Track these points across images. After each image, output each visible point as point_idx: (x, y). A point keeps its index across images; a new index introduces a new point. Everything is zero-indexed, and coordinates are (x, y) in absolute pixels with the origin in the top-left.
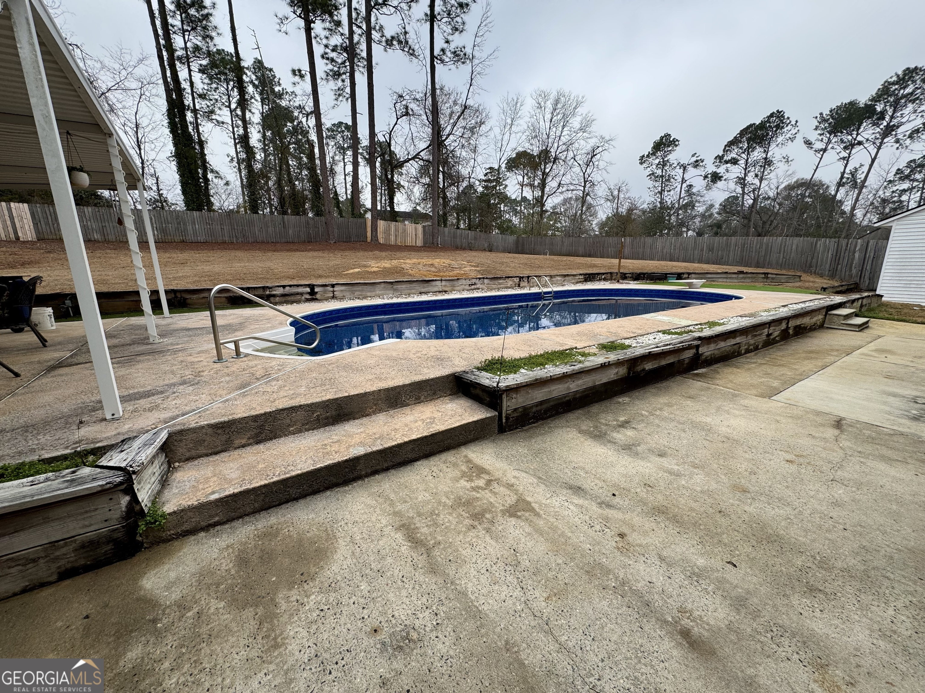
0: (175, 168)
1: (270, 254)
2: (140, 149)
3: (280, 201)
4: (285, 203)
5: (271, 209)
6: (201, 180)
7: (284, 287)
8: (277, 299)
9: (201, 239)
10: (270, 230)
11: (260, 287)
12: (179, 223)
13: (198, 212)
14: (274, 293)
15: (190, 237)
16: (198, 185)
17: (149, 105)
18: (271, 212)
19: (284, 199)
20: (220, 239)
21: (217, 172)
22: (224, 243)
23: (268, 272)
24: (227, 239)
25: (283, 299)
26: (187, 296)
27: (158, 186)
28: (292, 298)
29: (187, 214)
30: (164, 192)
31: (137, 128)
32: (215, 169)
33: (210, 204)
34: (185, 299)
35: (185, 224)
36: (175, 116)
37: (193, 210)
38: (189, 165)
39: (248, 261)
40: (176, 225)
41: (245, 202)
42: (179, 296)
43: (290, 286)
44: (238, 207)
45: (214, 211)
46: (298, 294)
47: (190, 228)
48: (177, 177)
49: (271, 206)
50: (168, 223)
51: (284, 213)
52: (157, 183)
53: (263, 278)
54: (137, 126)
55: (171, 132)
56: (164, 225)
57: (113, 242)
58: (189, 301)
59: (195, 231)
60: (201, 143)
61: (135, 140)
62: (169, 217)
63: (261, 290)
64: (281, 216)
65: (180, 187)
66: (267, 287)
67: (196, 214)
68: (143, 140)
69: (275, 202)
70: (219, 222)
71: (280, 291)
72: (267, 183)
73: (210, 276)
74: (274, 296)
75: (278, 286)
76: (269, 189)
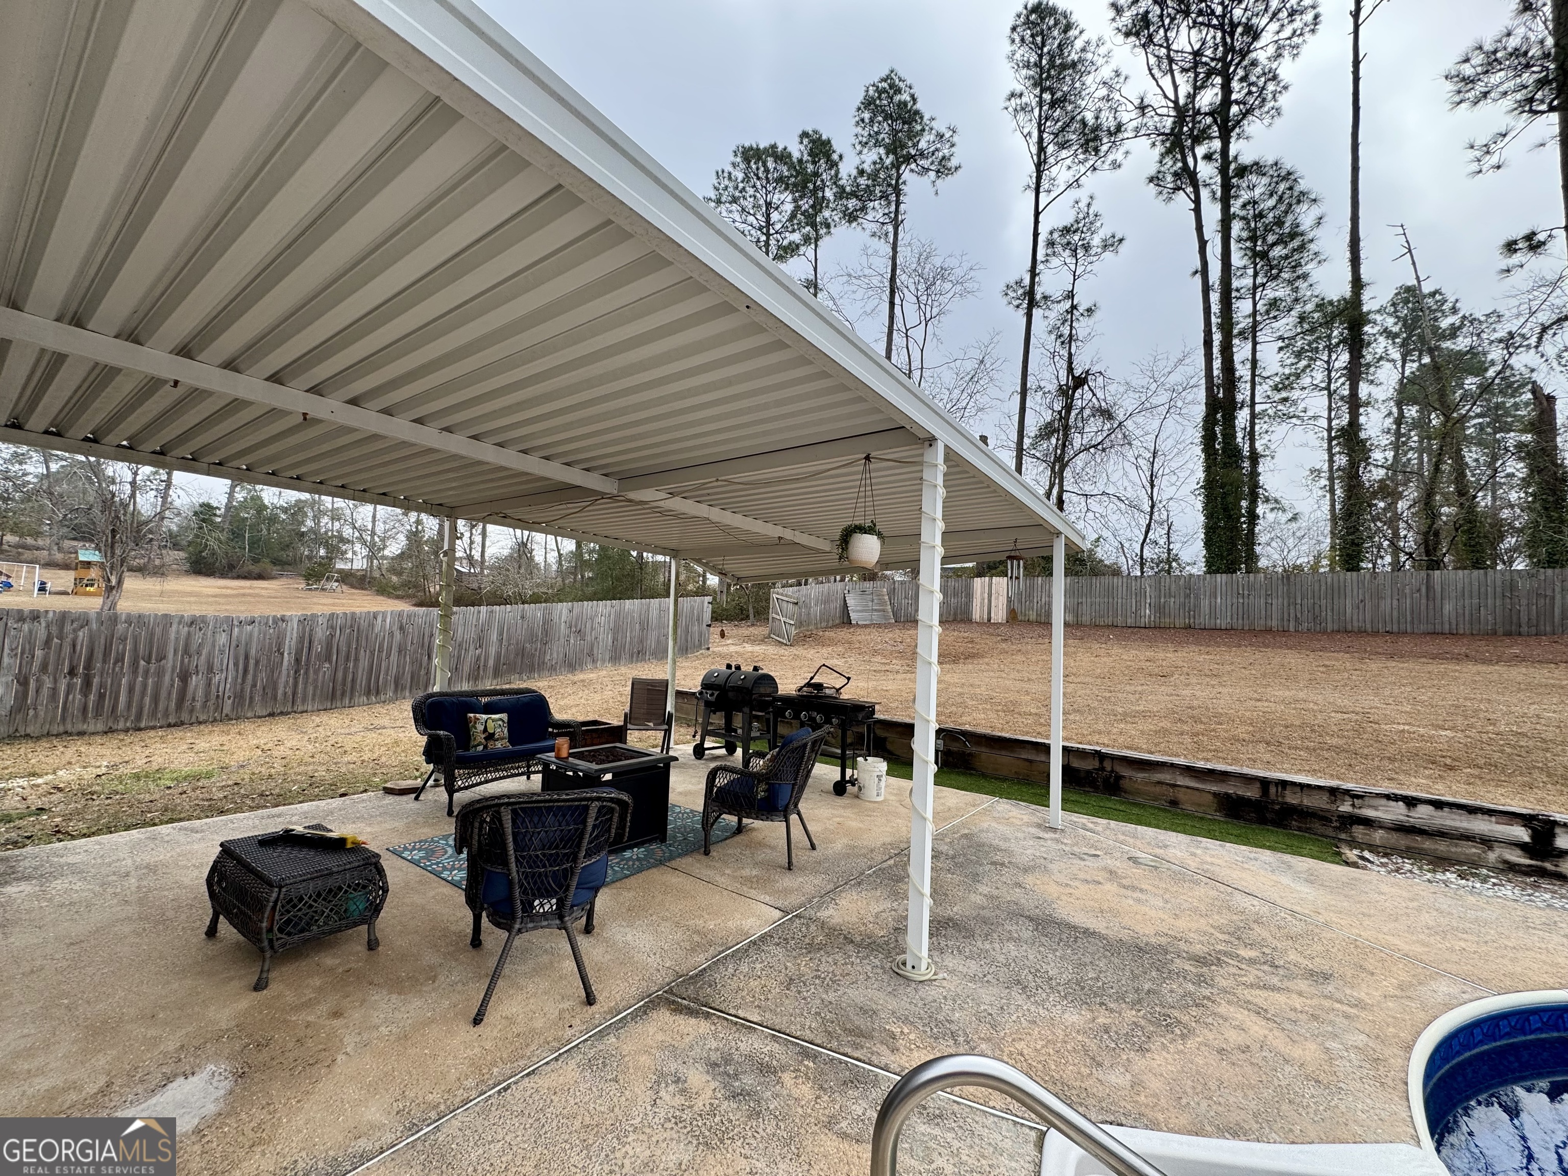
0: (1199, 506)
1: (1374, 666)
2: (1152, 486)
3: (1426, 542)
4: (1438, 543)
5: (1396, 556)
6: (1243, 519)
7: (1411, 802)
8: (1378, 836)
9: (1221, 623)
10: (1386, 605)
11: (1319, 788)
12: (1188, 596)
13: (1224, 576)
14: (1370, 813)
15: (1204, 619)
16: (1236, 529)
17: (1180, 420)
18: (1397, 566)
19: (1437, 534)
20: (1260, 624)
21: (1276, 501)
22: (1269, 631)
23: (1358, 731)
24: (1274, 623)
25: (1403, 841)
26: (1125, 772)
27: (1168, 538)
28: (1442, 847)
29: (1205, 579)
30: (1175, 547)
31: (1154, 458)
32: (1273, 494)
33: (1252, 558)
34: (1119, 778)
35: (1197, 597)
36: (1216, 422)
37: (1217, 572)
38: (1225, 496)
39: (1312, 682)
40: (1182, 600)
41: (1333, 547)
42: (1109, 769)
43: (1438, 805)
44: (1318, 558)
45: (1258, 570)
46: (1468, 837)
47: (1205, 603)
48: (1202, 519)
49: (1396, 550)
50: (1170, 597)
51: (1434, 564)
52: (1168, 533)
53: (1338, 750)
54: (1155, 454)
55: (1203, 450)
56: (1162, 600)
57: (1085, 626)
58: (1125, 784)
59: (1213, 609)
60: (1255, 457)
61: (1148, 474)
62: (1173, 586)
63: (1325, 797)
64: (1423, 574)
65: (1203, 536)
66: (1347, 792)
67: (1221, 578)
68: (1160, 472)
69: (1410, 540)
70: (1263, 592)
71: (1396, 812)
72: (1392, 506)
73: (1197, 720)
74: (1368, 822)
75: (1388, 797)
76: (1397, 517)
